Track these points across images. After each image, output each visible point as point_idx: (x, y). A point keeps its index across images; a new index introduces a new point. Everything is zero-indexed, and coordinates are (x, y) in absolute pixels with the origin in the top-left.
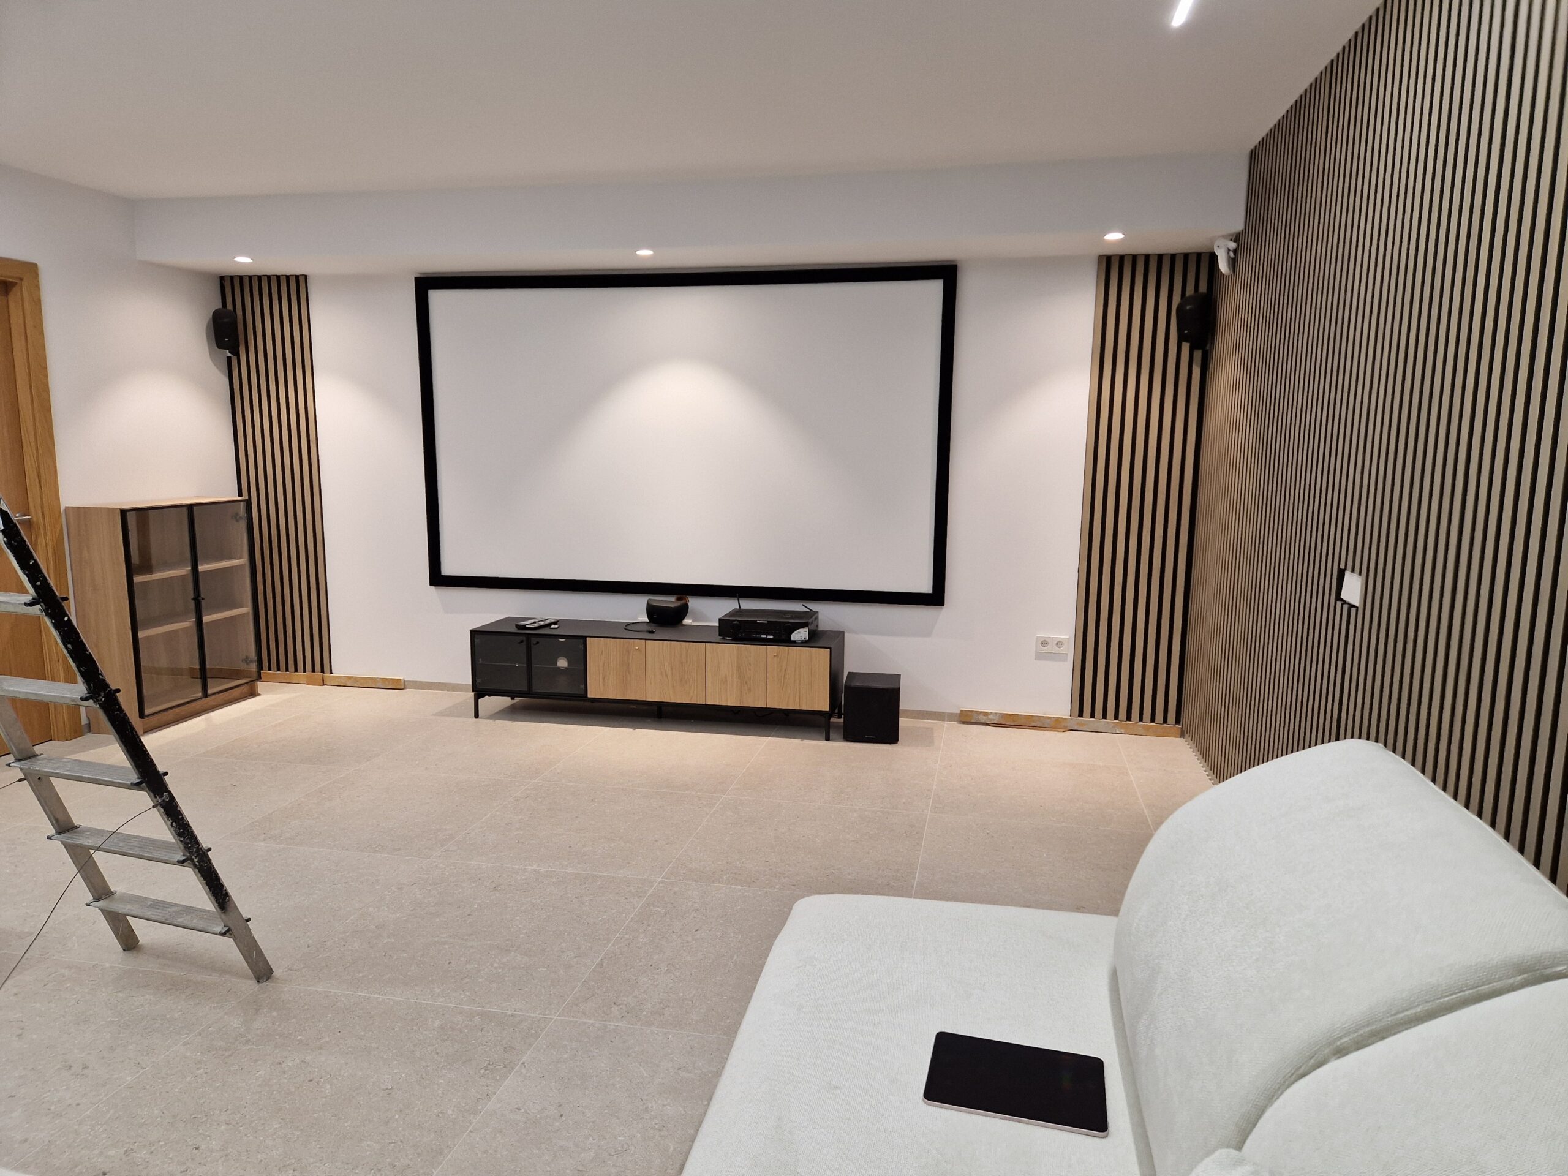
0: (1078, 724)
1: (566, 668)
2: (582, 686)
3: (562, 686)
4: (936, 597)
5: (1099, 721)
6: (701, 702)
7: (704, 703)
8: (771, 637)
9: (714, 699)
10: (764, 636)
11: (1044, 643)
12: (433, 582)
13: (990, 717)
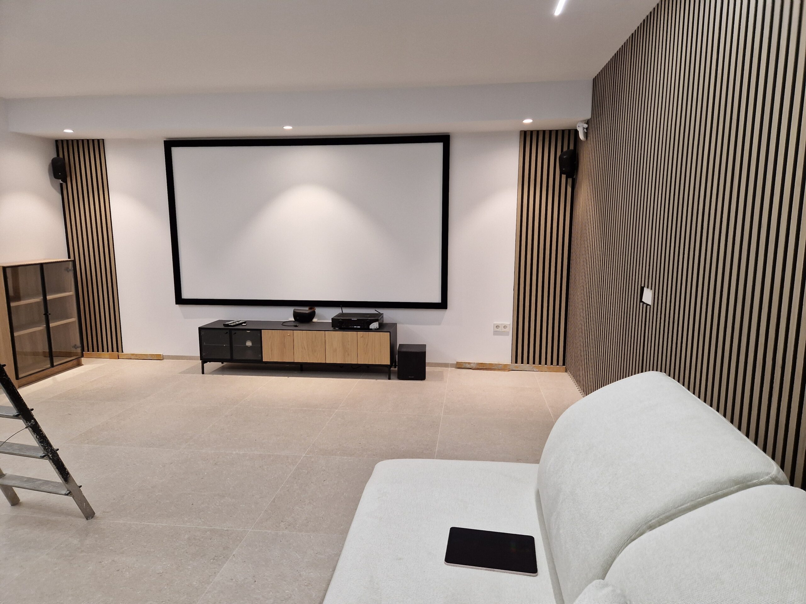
0: (515, 367)
1: (251, 346)
2: (260, 356)
3: (249, 356)
4: (443, 305)
5: (525, 365)
6: (324, 362)
7: (325, 362)
8: (359, 327)
9: (330, 360)
10: (356, 327)
11: (497, 327)
12: (177, 302)
13: (472, 365)
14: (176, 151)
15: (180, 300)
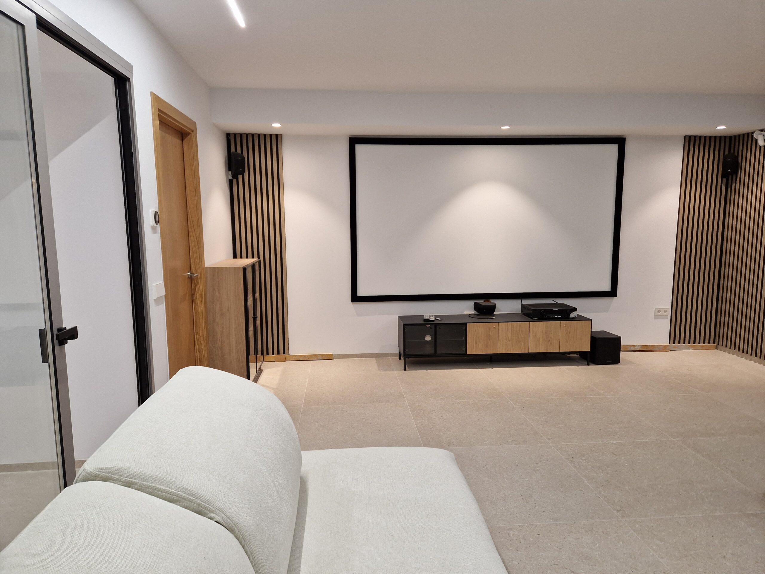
0: (674, 347)
1: (430, 340)
2: (464, 349)
3: (429, 350)
4: (613, 293)
5: (682, 346)
6: (527, 352)
7: (528, 352)
8: (560, 317)
10: (557, 317)
11: (659, 311)
12: (353, 300)
13: (636, 348)
14: (360, 149)
15: (356, 298)
